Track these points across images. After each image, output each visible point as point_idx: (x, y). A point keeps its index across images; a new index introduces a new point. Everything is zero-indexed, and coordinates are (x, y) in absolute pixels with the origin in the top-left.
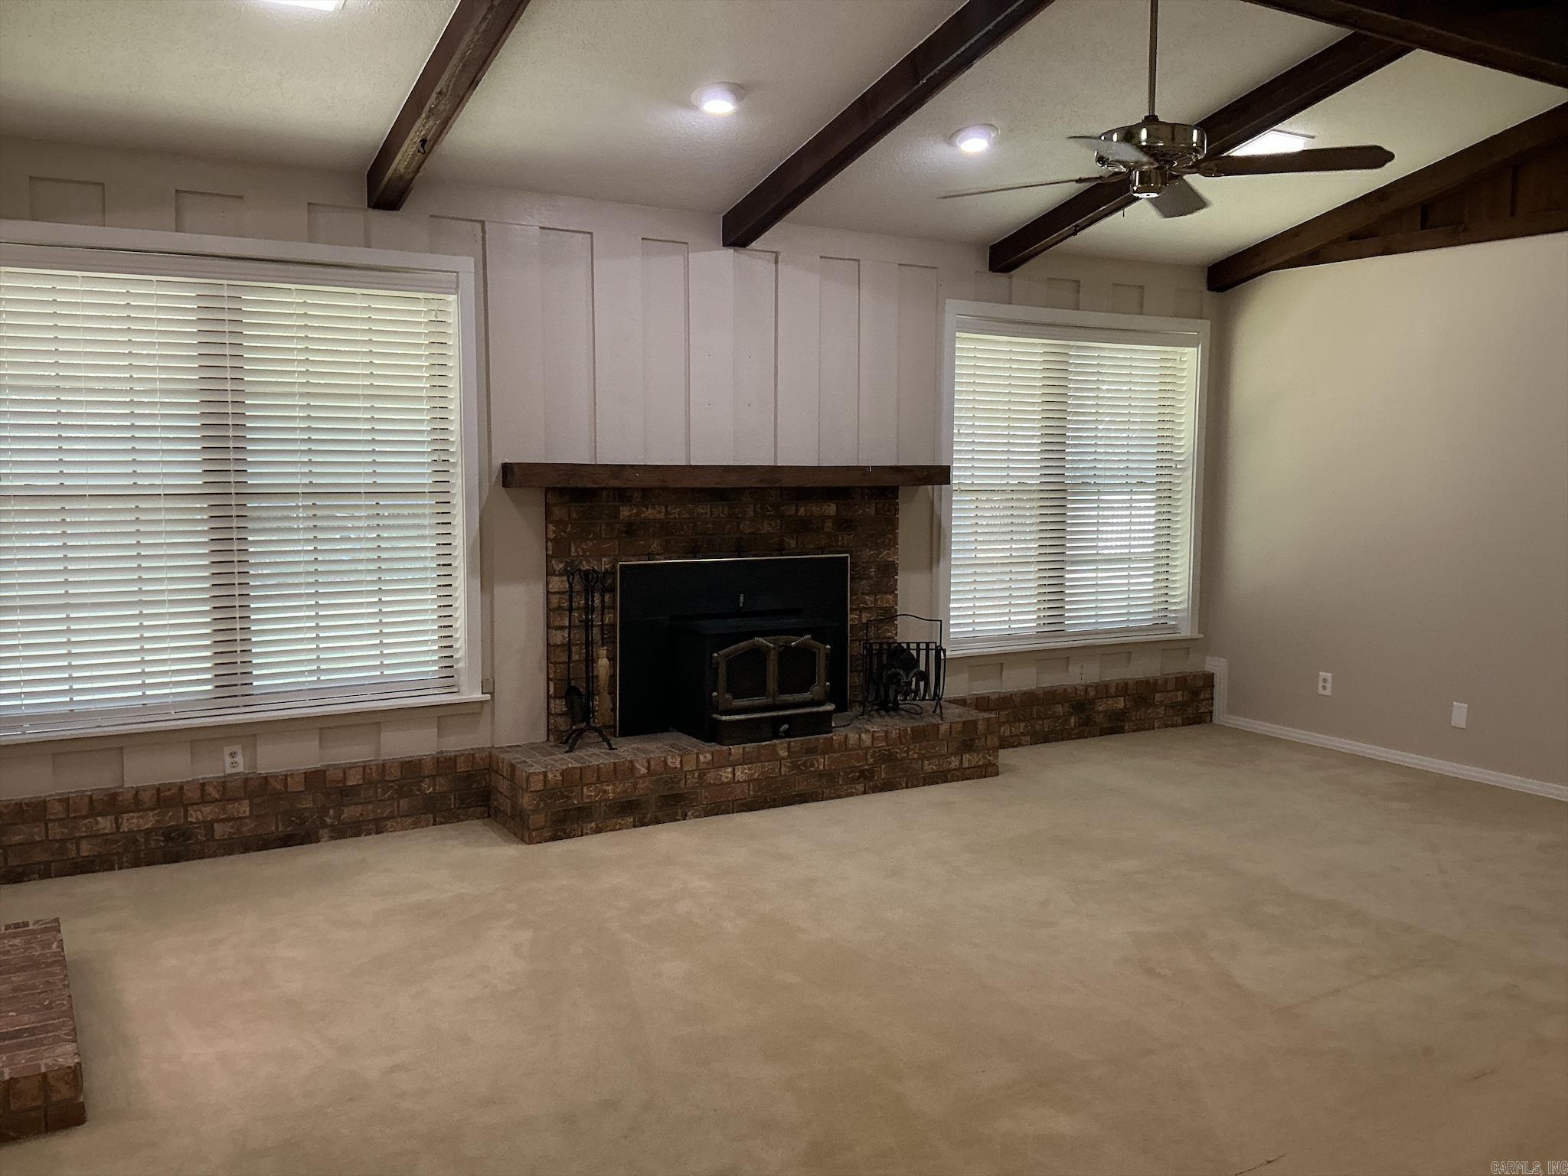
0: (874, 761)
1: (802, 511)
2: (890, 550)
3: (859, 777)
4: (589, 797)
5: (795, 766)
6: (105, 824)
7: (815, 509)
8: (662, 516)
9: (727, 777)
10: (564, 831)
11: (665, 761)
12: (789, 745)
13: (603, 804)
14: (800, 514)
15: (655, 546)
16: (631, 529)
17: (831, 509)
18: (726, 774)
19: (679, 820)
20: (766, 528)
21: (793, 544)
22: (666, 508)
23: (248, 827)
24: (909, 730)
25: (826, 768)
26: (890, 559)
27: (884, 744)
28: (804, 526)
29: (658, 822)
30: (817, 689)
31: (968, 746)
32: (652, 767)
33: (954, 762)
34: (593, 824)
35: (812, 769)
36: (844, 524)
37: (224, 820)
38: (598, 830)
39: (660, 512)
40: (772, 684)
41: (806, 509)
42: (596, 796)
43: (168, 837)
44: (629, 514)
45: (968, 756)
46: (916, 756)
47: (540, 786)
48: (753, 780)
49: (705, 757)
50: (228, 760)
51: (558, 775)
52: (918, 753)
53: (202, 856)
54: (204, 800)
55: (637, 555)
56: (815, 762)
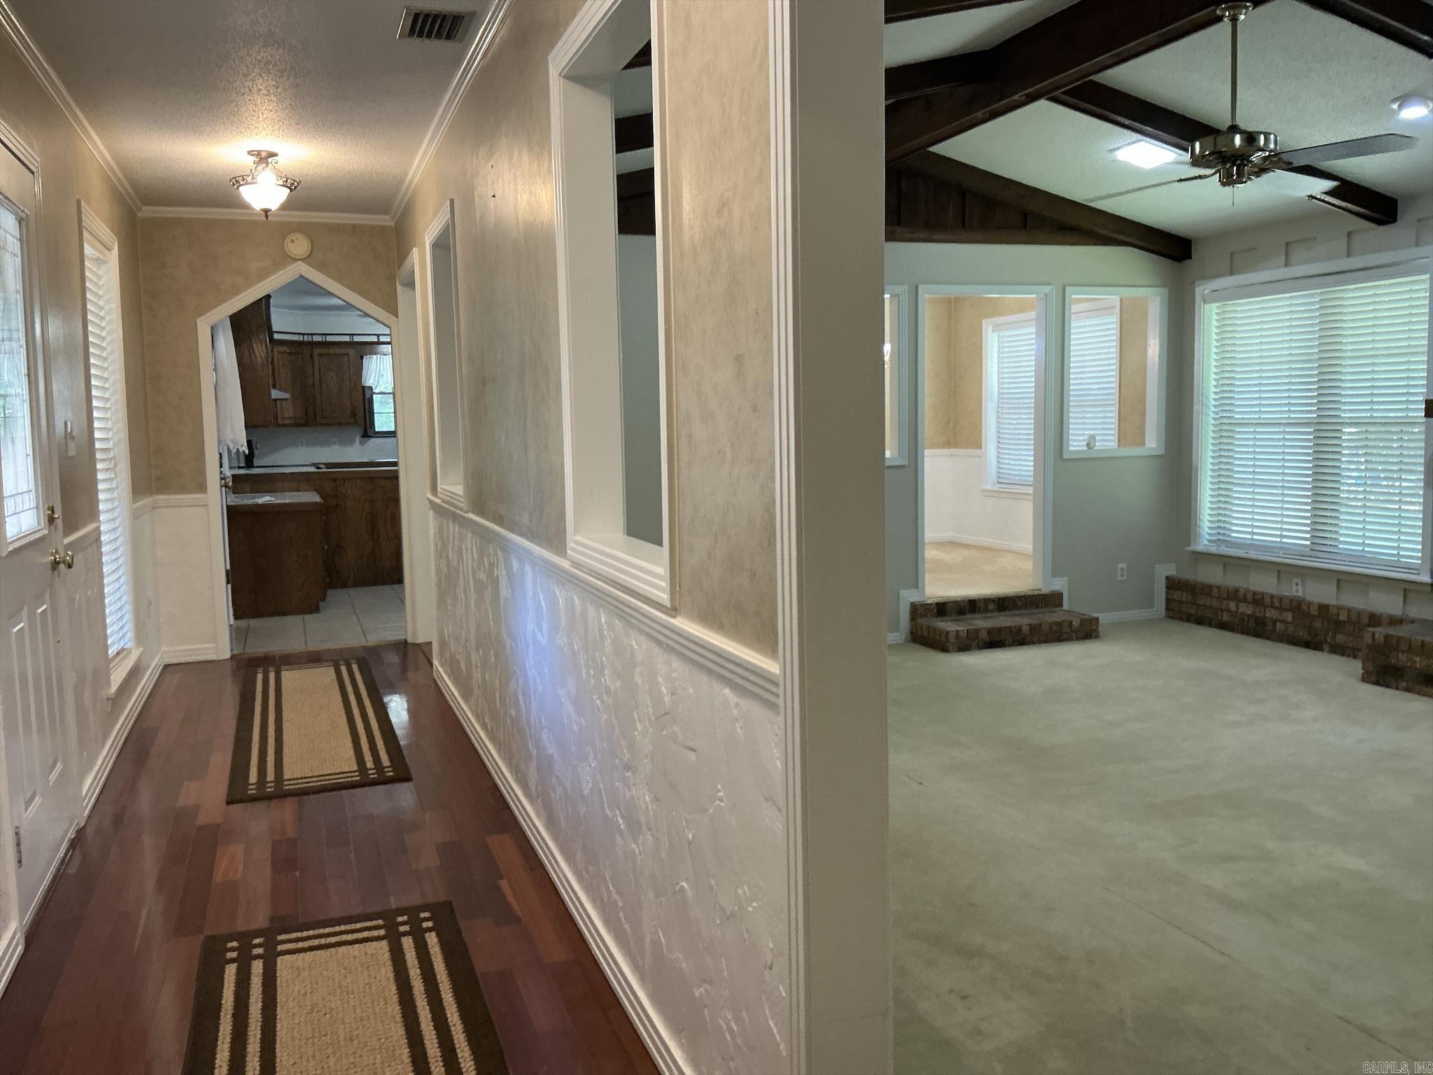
4: (1403, 661)
6: (1233, 605)
10: (1383, 679)
13: (1413, 670)
23: (1291, 629)
34: (1404, 683)
37: (1280, 621)
38: (1408, 690)
42: (1408, 662)
43: (1256, 623)
47: (1369, 641)
50: (1294, 587)
51: (1382, 636)
53: (1268, 638)
54: (1272, 606)
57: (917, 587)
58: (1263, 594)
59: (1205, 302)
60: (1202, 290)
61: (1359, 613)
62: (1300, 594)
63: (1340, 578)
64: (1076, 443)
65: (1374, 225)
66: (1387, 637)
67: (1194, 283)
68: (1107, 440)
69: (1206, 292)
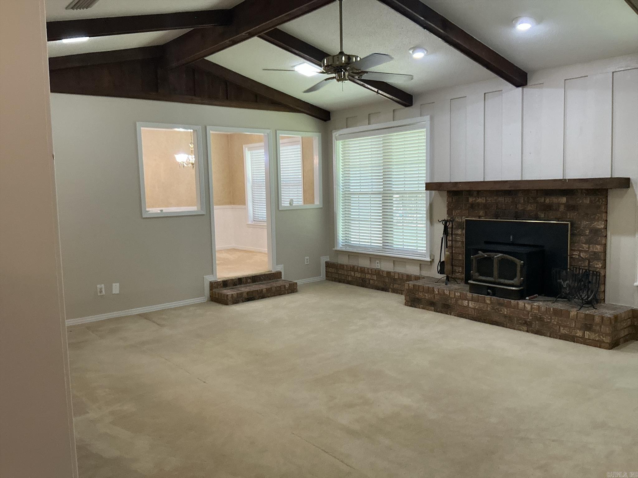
0: (532, 318)
1: (547, 201)
2: (598, 222)
3: (524, 324)
4: (421, 296)
5: (493, 309)
6: (352, 273)
7: (554, 200)
8: (484, 201)
9: (466, 304)
10: (414, 304)
11: (444, 291)
12: (491, 299)
13: (425, 300)
14: (546, 202)
15: (481, 213)
16: (473, 206)
17: (564, 200)
18: (465, 303)
19: (448, 314)
20: (529, 208)
21: (543, 216)
22: (486, 198)
23: (376, 283)
24: (552, 309)
25: (508, 314)
26: (598, 227)
27: (538, 312)
28: (548, 208)
29: (442, 313)
30: (516, 281)
31: (588, 327)
32: (440, 292)
33: (579, 333)
34: (422, 305)
35: (501, 312)
36: (571, 208)
37: (372, 279)
38: (423, 308)
39: (483, 200)
40: (496, 273)
41: (549, 200)
42: (423, 296)
43: (362, 280)
44: (472, 200)
45: (588, 333)
46: (555, 323)
47: (407, 288)
48: (476, 309)
49: (458, 294)
51: (412, 285)
52: (556, 322)
53: (367, 287)
54: (368, 273)
55: (475, 217)
56: (502, 310)
57: (213, 274)
58: (364, 268)
59: (336, 140)
60: (335, 134)
61: (402, 275)
62: (379, 267)
63: (395, 260)
64: (285, 203)
65: (403, 107)
66: (414, 285)
67: (332, 131)
68: (299, 201)
69: (337, 135)
